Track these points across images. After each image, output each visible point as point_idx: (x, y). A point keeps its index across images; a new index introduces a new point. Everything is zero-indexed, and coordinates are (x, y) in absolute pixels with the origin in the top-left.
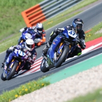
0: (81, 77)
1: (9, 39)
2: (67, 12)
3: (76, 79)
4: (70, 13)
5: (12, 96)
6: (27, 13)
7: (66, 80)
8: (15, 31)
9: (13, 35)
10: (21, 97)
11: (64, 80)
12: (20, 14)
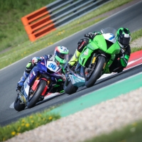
0: (104, 108)
1: (4, 55)
2: (85, 18)
3: (97, 112)
4: (88, 19)
5: (8, 134)
6: (29, 18)
7: (82, 113)
8: (12, 44)
9: (10, 49)
10: (19, 135)
11: (80, 112)
12: (19, 20)
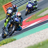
0: (31, 37)
2: (24, 6)
3: (29, 38)
6: (5, 6)
7: (24, 38)
10: (2, 46)
12: (2, 7)
